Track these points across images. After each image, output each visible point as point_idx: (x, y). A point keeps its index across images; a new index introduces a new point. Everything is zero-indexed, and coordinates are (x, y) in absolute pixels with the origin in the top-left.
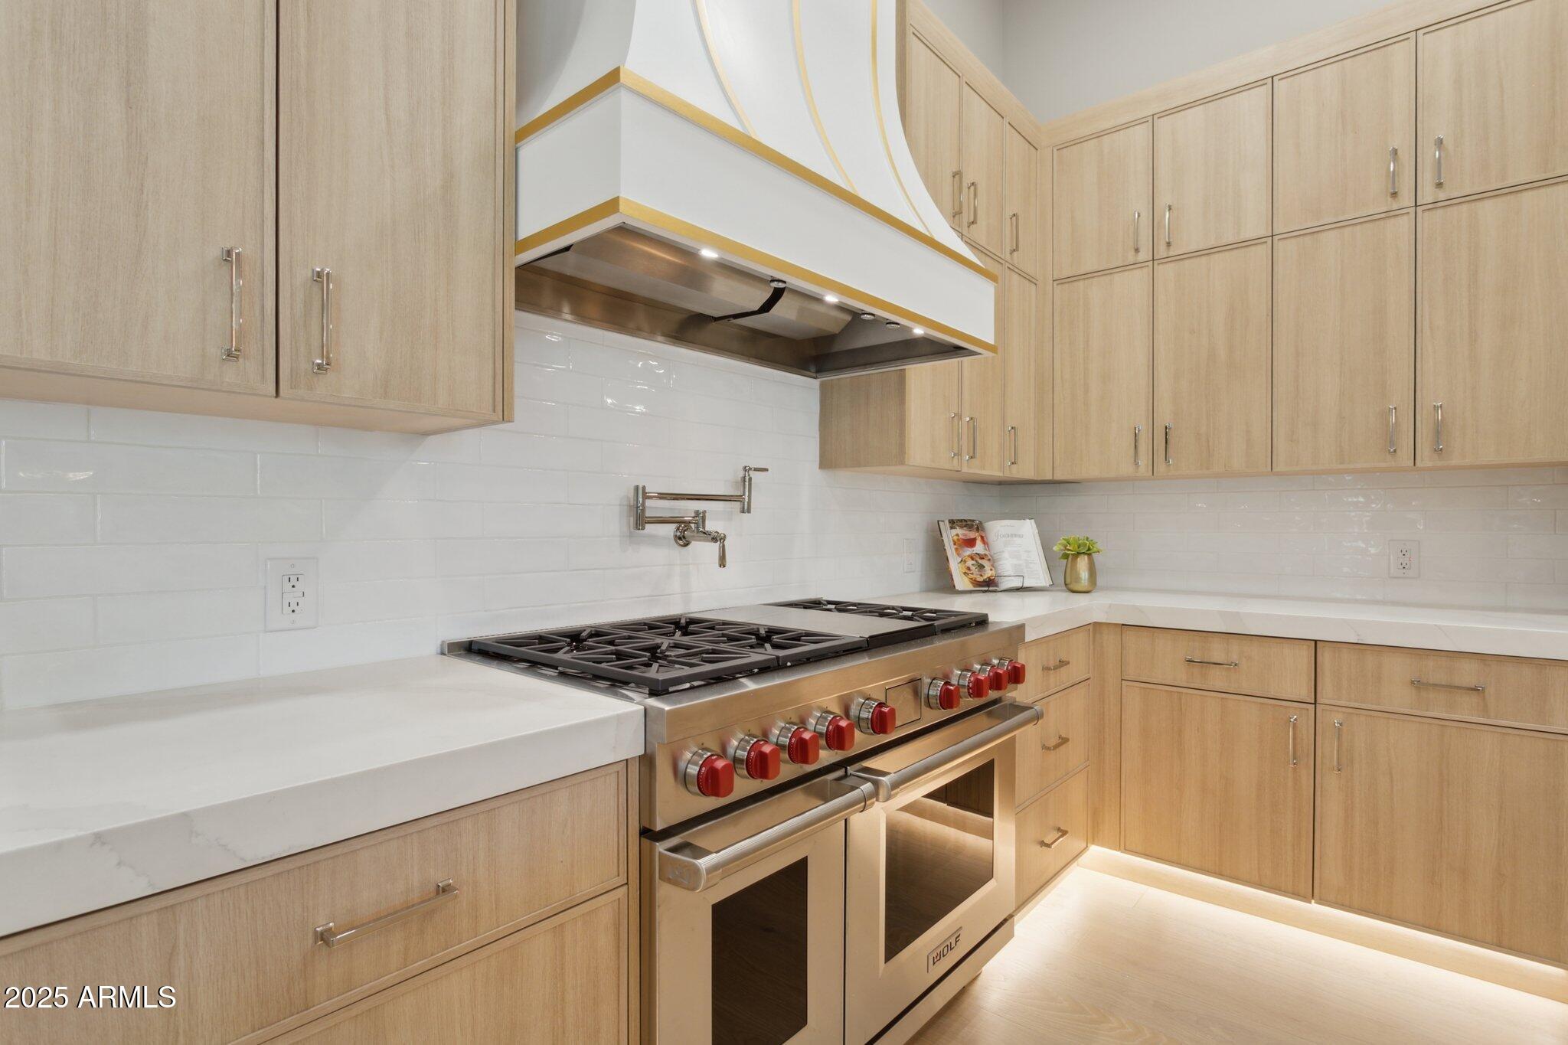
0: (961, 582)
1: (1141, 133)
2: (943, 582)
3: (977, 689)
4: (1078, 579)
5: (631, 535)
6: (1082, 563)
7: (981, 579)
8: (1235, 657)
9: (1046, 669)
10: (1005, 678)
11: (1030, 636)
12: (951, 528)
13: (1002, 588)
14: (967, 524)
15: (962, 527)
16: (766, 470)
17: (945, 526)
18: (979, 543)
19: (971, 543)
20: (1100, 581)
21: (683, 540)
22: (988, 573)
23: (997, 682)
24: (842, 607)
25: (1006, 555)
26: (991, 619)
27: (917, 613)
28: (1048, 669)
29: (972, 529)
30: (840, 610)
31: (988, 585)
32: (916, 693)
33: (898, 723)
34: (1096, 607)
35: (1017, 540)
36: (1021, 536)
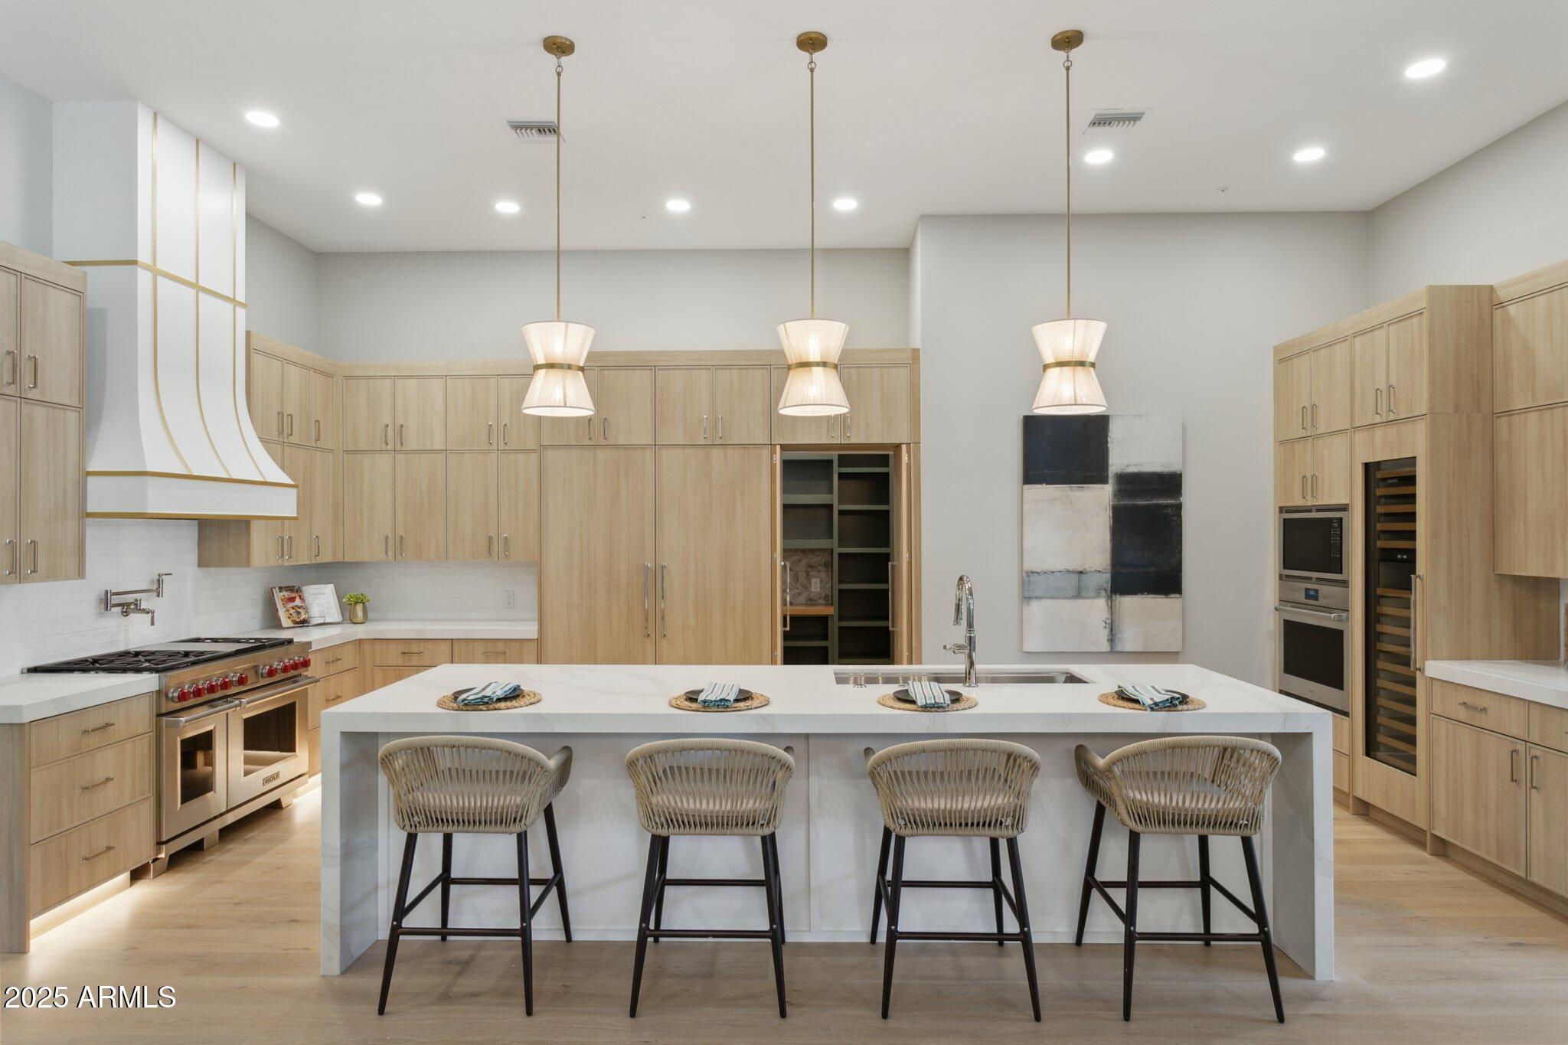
0: (285, 622)
1: (388, 382)
2: (274, 622)
3: (285, 669)
4: (356, 616)
5: (101, 613)
6: (359, 608)
7: (299, 620)
8: (422, 650)
9: (327, 663)
10: (299, 665)
11: (314, 647)
12: (280, 592)
13: (312, 623)
14: (290, 589)
15: (286, 591)
16: (171, 574)
17: (276, 591)
18: (297, 599)
19: (292, 600)
20: (370, 615)
21: (126, 614)
22: (303, 616)
23: (295, 666)
24: (215, 640)
25: (315, 605)
26: (295, 640)
27: (257, 640)
28: (329, 662)
29: (294, 592)
30: (215, 642)
31: (304, 623)
32: (256, 672)
33: (249, 683)
34: (360, 632)
35: (322, 596)
36: (325, 594)
